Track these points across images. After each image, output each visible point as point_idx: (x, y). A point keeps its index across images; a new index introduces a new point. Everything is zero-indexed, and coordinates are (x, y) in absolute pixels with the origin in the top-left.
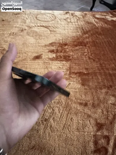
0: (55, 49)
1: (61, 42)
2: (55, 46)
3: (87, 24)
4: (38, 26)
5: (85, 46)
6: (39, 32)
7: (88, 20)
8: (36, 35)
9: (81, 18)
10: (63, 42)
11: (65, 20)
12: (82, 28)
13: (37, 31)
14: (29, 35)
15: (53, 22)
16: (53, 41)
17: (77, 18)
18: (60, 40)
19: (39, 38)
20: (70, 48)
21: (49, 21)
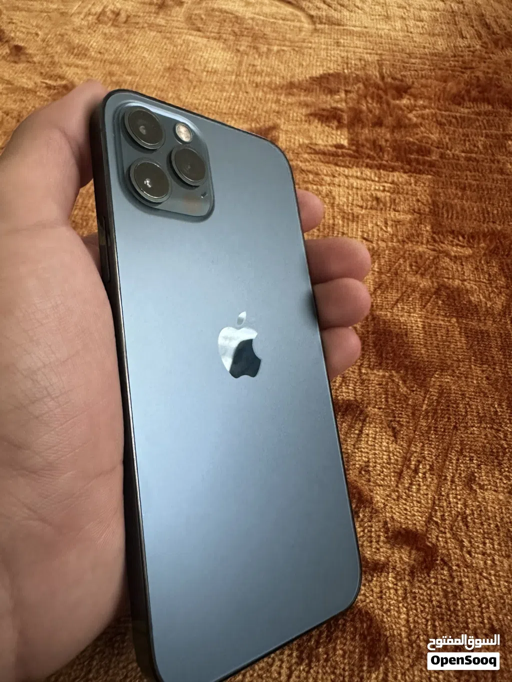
0: (342, 105)
2: (343, 95)
6: (252, 19)
8: (235, 34)
10: (383, 78)
12: (482, 17)
13: (240, 14)
14: (199, 30)
16: (333, 68)
18: (367, 64)
20: (425, 107)
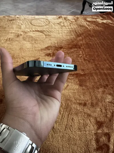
0: (51, 52)
1: (56, 45)
2: (51, 50)
3: (80, 27)
4: (33, 31)
5: (80, 48)
6: (35, 37)
7: (81, 23)
8: (32, 40)
9: (74, 22)
10: (58, 46)
11: (59, 24)
12: (75, 31)
13: (32, 36)
14: (25, 40)
15: (48, 26)
16: (49, 45)
17: (70, 22)
18: (55, 43)
19: (35, 43)
20: (65, 51)
21: (43, 26)
